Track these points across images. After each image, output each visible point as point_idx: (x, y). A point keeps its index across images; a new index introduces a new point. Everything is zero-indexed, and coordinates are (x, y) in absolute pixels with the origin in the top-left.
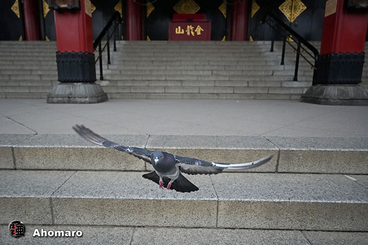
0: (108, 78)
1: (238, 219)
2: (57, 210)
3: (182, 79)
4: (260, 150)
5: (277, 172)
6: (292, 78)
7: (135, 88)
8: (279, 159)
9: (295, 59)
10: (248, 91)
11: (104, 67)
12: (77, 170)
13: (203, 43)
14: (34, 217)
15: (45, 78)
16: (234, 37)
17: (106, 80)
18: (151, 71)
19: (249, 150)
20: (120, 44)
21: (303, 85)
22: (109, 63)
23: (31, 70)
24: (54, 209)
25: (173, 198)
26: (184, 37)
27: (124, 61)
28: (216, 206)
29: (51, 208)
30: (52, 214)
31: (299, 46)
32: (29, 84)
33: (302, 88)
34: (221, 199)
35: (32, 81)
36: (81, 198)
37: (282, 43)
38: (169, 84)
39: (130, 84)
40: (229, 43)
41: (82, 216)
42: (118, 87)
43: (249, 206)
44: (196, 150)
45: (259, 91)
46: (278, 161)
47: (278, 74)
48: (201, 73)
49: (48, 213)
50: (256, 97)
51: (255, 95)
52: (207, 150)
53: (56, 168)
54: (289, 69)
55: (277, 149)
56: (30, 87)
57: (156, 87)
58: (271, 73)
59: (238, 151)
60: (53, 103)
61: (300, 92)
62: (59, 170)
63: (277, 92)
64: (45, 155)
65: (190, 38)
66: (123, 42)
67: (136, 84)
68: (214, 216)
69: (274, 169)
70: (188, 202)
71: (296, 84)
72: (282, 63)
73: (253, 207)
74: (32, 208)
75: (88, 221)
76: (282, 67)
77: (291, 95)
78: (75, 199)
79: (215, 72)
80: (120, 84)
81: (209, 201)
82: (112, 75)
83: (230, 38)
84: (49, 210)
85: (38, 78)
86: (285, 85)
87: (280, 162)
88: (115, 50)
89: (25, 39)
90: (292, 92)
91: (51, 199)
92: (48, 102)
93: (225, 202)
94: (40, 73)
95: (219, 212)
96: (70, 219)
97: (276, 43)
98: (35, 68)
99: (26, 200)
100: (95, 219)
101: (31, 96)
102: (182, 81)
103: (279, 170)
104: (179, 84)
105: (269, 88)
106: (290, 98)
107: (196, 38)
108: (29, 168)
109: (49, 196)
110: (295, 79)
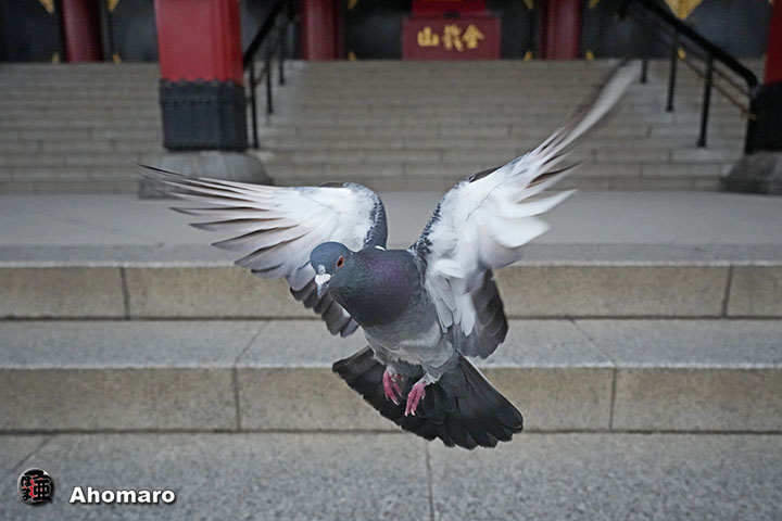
0: (271, 144)
1: (660, 410)
2: (248, 396)
3: (442, 145)
4: (687, 267)
5: (724, 316)
6: (694, 141)
7: (336, 166)
8: (729, 285)
9: (700, 100)
10: (594, 172)
11: (261, 120)
12: (269, 319)
13: (485, 64)
14: (196, 412)
15: (123, 147)
16: (550, 49)
17: (265, 150)
18: (368, 128)
19: (662, 267)
20: (293, 68)
21: (720, 155)
22: (270, 110)
23: (90, 130)
24: (241, 393)
25: (513, 365)
26: (439, 53)
27: (305, 107)
28: (609, 381)
29: (236, 391)
30: (237, 405)
31: (711, 69)
32: (88, 161)
33: (719, 164)
34: (622, 365)
35: (93, 154)
36: (304, 369)
37: (667, 64)
38: (413, 158)
39: (321, 158)
40: (541, 65)
41: (305, 409)
42: (294, 166)
43: (684, 379)
44: (542, 267)
45: (621, 171)
46: (727, 292)
47: (664, 131)
48: (485, 132)
49: (227, 404)
50: (614, 184)
51: (612, 179)
52: (567, 267)
53: (222, 315)
54: (686, 121)
55: (726, 263)
56: (89, 168)
57: (384, 165)
58: (643, 131)
59: (638, 269)
60: (152, 197)
61: (714, 171)
62: (228, 318)
63: (663, 171)
64: (196, 285)
65: (453, 54)
66: (299, 64)
67: (337, 159)
68: (605, 402)
69: (717, 309)
70: (548, 371)
71: (703, 154)
72: (670, 108)
73: (694, 382)
74: (192, 393)
75: (319, 422)
76: (668, 117)
77: (694, 178)
78: (289, 370)
79: (516, 130)
80: (298, 159)
81: (596, 369)
82: (279, 139)
83: (543, 54)
84: (230, 396)
85: (105, 147)
86: (678, 156)
87: (733, 293)
88: (282, 81)
89: (65, 58)
90: (695, 171)
91: (234, 371)
92: (142, 196)
93: (630, 371)
94: (109, 135)
95: (618, 395)
96: (277, 418)
97: (653, 64)
98: (98, 123)
99: (178, 374)
100: (335, 417)
101: (94, 188)
102: (441, 151)
103: (731, 312)
104: (435, 157)
105: (643, 164)
106: (692, 185)
107: (467, 54)
108: (158, 314)
109: (230, 365)
110: (702, 143)
